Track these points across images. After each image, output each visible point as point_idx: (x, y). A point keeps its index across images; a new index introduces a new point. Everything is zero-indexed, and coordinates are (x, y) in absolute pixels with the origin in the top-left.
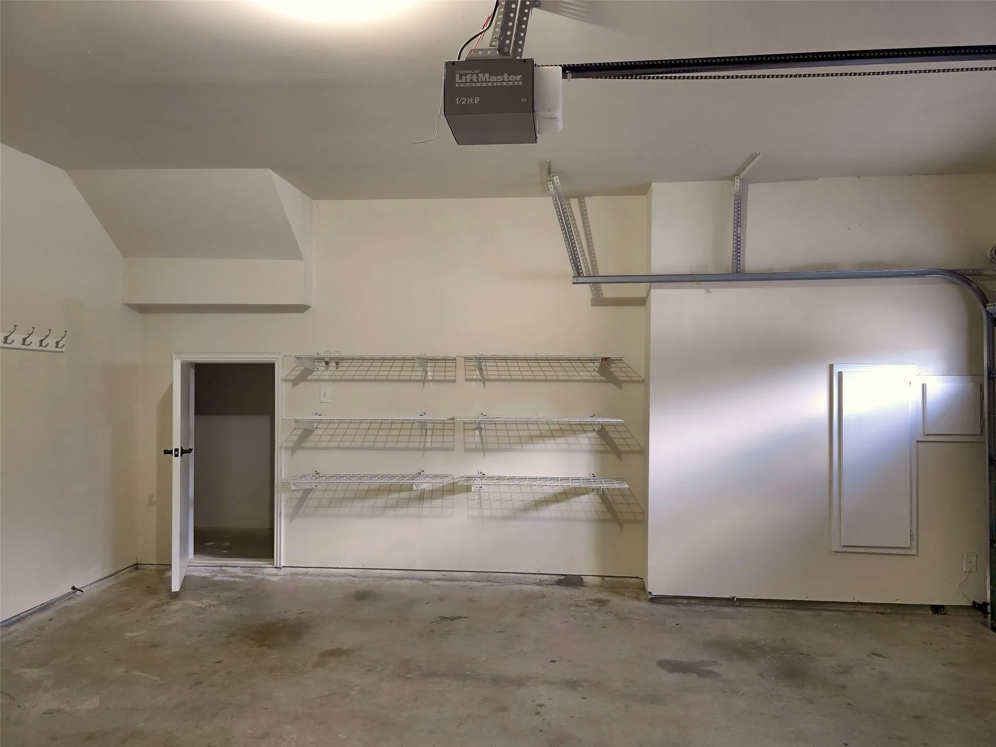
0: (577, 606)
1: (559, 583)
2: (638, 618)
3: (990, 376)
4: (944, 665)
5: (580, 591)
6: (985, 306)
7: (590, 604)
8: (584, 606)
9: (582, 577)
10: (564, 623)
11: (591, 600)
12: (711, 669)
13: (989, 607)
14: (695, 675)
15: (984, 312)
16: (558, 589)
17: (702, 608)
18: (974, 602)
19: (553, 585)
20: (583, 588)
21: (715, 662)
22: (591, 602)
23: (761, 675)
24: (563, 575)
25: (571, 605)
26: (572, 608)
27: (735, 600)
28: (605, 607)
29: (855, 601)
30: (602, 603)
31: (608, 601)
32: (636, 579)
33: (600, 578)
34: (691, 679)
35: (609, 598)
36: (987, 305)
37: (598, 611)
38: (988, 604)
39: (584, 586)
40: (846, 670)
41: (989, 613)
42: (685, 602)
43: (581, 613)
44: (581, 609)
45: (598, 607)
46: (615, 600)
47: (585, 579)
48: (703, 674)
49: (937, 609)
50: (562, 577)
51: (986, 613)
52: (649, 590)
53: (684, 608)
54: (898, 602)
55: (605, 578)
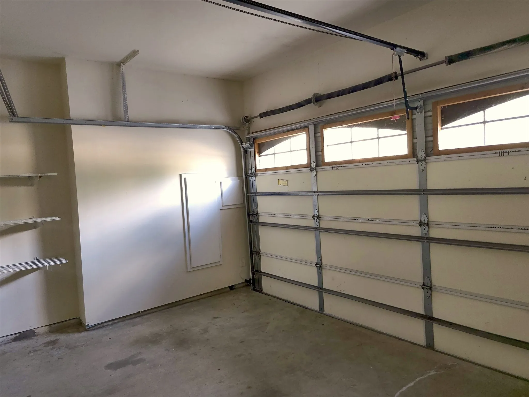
0: (35, 351)
1: (15, 340)
2: (83, 344)
3: (246, 176)
4: (242, 312)
5: (34, 339)
6: (242, 145)
7: (44, 346)
8: (40, 350)
9: (34, 330)
10: (28, 366)
11: (44, 343)
12: (139, 358)
13: (251, 281)
14: (131, 365)
15: (241, 147)
16: (15, 344)
17: (121, 324)
18: (246, 280)
19: (10, 342)
20: (35, 337)
21: (140, 353)
22: (44, 345)
23: (167, 350)
24: (18, 333)
25: (30, 352)
26: (32, 354)
27: (140, 312)
28: (57, 344)
29: (199, 294)
30: (53, 343)
31: (58, 340)
32: (74, 320)
33: (48, 327)
34: (129, 368)
35: (58, 338)
36: (242, 144)
37: (52, 349)
38: (251, 279)
39: (36, 336)
40: (205, 331)
41: (251, 283)
42: (110, 323)
43: (40, 355)
44: (39, 352)
45: (51, 347)
46: (63, 338)
47: (36, 331)
48: (135, 363)
49: (232, 288)
50: (17, 335)
51: (250, 283)
52: (87, 324)
53: (111, 327)
54: (217, 289)
55: (52, 326)
